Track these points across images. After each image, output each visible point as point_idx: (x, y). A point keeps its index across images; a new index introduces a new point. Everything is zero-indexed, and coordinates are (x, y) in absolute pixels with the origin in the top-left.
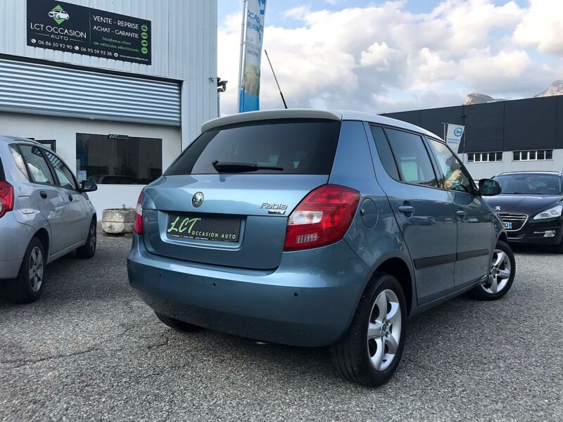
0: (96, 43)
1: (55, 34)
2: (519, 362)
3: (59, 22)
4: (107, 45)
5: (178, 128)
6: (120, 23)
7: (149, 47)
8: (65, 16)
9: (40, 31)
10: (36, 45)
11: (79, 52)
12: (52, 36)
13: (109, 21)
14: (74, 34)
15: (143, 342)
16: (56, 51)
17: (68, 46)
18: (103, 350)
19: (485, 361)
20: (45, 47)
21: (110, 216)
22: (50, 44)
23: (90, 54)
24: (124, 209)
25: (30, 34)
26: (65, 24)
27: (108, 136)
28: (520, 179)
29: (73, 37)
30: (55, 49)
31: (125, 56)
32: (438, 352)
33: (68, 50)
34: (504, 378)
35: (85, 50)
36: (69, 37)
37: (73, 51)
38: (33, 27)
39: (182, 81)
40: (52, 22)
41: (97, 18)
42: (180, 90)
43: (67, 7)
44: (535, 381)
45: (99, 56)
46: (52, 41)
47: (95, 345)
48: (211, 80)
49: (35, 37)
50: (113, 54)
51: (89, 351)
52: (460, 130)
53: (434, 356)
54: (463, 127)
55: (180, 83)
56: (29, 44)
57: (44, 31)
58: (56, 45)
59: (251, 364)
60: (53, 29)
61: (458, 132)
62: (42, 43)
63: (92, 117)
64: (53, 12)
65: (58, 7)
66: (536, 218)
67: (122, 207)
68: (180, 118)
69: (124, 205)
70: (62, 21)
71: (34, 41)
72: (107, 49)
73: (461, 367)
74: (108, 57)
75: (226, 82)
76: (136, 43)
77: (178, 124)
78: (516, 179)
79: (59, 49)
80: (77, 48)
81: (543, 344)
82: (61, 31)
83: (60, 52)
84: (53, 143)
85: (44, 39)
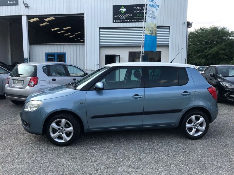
0: (135, 17)
3: (123, 13)
4: (139, 17)
6: (144, 8)
8: (125, 10)
11: (129, 22)
12: (121, 18)
13: (140, 8)
14: (127, 16)
17: (125, 21)
20: (118, 22)
23: (133, 22)
25: (114, 19)
26: (125, 13)
35: (131, 21)
36: (126, 17)
37: (127, 22)
38: (115, 16)
39: (170, 26)
40: (121, 13)
41: (135, 8)
42: (169, 30)
43: (125, 6)
45: (136, 22)
46: (120, 20)
48: (183, 23)
50: (141, 20)
56: (113, 22)
57: (118, 17)
58: (121, 21)
60: (121, 16)
63: (133, 45)
64: (121, 10)
65: (123, 7)
68: (169, 42)
70: (123, 12)
71: (115, 21)
72: (139, 19)
74: (139, 22)
75: (192, 23)
77: (168, 45)
82: (124, 16)
83: (122, 24)
84: (119, 56)
85: (118, 20)
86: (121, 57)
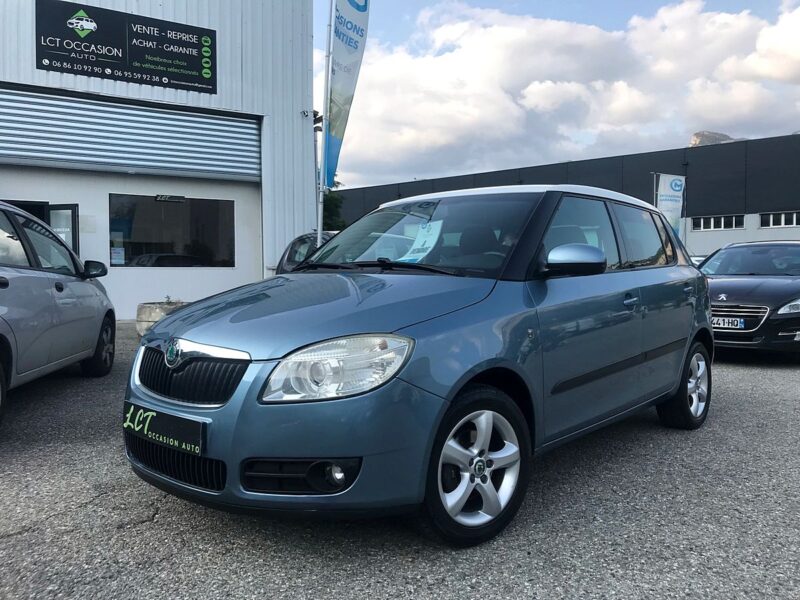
0: (137, 64)
1: (76, 52)
2: (724, 555)
3: (83, 35)
4: (152, 67)
5: (256, 185)
6: (171, 35)
7: (213, 69)
8: (91, 26)
9: (55, 48)
10: (49, 68)
11: (112, 77)
12: (73, 55)
13: (154, 31)
14: (104, 51)
15: (115, 517)
16: (79, 76)
17: (96, 69)
18: (42, 532)
19: (666, 554)
20: (62, 70)
21: (147, 314)
22: (69, 66)
23: (128, 80)
24: (169, 303)
25: (41, 52)
26: (92, 37)
27: (156, 197)
28: (760, 252)
29: (102, 56)
30: (76, 73)
31: (178, 82)
32: (592, 535)
33: (96, 75)
34: (693, 586)
35: (120, 74)
36: (98, 55)
37: (103, 76)
38: (46, 42)
39: (262, 117)
40: (72, 34)
41: (137, 28)
42: (259, 129)
43: (93, 13)
44: (746, 593)
45: (141, 82)
46: (73, 61)
47: (35, 523)
48: (305, 114)
49: (47, 56)
51: (20, 533)
52: (679, 183)
53: (581, 544)
54: (683, 179)
55: (259, 119)
56: (40, 66)
57: (62, 48)
58: (78, 67)
59: (273, 558)
60: (73, 45)
61: (676, 185)
62: (59, 65)
63: (131, 170)
64: (74, 21)
65: (81, 13)
66: (781, 311)
67: (165, 300)
68: (260, 170)
69: (168, 297)
70: (87, 33)
71: (46, 62)
72: (152, 73)
73: (624, 566)
74: (153, 84)
76: (195, 63)
77: (257, 179)
78: (753, 253)
79: (83, 73)
80: (108, 71)
81: (771, 522)
82: (86, 47)
83: (84, 78)
84: (74, 208)
85: (62, 59)
86: (81, 212)
